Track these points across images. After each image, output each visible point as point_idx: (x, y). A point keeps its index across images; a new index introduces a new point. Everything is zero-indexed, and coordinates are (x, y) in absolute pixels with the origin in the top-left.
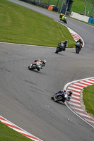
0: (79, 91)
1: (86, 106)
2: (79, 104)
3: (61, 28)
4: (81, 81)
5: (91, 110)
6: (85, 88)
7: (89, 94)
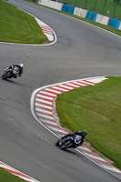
0: (52, 99)
1: (61, 118)
2: (52, 116)
3: (26, 18)
4: (53, 86)
5: (67, 124)
6: (58, 95)
7: (64, 103)
